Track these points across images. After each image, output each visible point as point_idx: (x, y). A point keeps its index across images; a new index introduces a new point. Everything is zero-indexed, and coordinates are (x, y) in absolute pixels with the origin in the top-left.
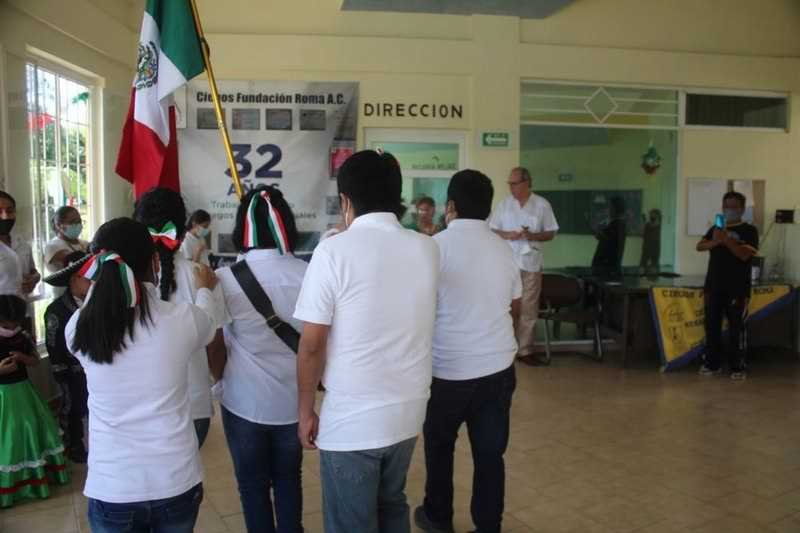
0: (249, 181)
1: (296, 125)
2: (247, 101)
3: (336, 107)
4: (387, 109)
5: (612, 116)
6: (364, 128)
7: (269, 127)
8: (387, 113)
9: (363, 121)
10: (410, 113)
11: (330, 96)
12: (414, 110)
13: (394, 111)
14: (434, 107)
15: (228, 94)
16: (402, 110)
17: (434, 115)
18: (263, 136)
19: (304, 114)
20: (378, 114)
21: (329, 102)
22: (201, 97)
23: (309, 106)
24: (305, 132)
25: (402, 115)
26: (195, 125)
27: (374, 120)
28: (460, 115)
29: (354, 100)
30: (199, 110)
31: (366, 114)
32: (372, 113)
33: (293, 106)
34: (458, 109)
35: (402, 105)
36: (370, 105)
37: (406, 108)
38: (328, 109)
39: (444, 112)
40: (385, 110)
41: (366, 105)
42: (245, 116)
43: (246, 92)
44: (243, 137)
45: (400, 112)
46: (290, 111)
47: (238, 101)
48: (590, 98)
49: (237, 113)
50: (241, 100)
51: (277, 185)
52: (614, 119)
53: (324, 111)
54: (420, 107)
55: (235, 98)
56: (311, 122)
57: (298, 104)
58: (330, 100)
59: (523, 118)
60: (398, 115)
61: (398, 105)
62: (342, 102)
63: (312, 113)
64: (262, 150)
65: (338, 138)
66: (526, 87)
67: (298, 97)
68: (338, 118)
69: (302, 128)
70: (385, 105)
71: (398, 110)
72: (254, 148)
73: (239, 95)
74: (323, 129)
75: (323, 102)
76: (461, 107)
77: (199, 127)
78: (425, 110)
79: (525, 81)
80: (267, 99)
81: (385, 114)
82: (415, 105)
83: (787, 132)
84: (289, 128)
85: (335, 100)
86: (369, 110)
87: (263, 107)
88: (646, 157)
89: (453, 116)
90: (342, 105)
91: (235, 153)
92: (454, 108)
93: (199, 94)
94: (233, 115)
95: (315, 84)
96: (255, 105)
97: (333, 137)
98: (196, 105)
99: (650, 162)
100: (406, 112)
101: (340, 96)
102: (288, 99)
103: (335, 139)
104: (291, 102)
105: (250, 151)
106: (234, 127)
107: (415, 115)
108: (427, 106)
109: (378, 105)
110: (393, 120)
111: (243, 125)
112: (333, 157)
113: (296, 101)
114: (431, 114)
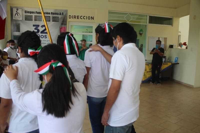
0: (39, 34)
1: (51, 20)
2: (38, 14)
3: (62, 16)
4: (75, 17)
5: (131, 20)
6: (69, 22)
8: (75, 18)
9: (69, 20)
10: (81, 18)
11: (60, 13)
13: (76, 18)
14: (87, 17)
15: (33, 11)
16: (79, 17)
17: (87, 19)
18: (43, 23)
19: (53, 18)
20: (72, 18)
21: (60, 15)
22: (26, 12)
23: (54, 16)
24: (54, 22)
25: (79, 19)
27: (71, 20)
28: (93, 19)
29: (66, 14)
30: (25, 15)
31: (69, 18)
33: (51, 15)
34: (93, 18)
36: (70, 16)
37: (80, 17)
38: (59, 16)
39: (89, 18)
40: (74, 17)
41: (69, 16)
42: (37, 17)
43: (38, 11)
44: (37, 23)
45: (78, 18)
46: (50, 16)
47: (36, 13)
48: (126, 16)
49: (35, 16)
50: (37, 13)
51: (46, 36)
52: (131, 21)
56: (55, 20)
57: (52, 15)
58: (60, 14)
59: (109, 20)
60: (77, 18)
61: (77, 16)
63: (56, 17)
64: (42, 26)
65: (62, 24)
66: (110, 12)
67: (52, 13)
68: (62, 19)
70: (74, 16)
71: (77, 17)
72: (40, 26)
73: (36, 12)
74: (58, 22)
75: (58, 15)
76: (93, 17)
77: (25, 20)
78: (84, 18)
79: (109, 11)
81: (74, 18)
82: (82, 16)
83: (172, 26)
84: (49, 21)
85: (61, 14)
86: (70, 17)
88: (140, 31)
89: (91, 19)
91: (35, 27)
92: (92, 17)
93: (25, 11)
95: (56, 10)
97: (61, 23)
98: (25, 14)
99: (141, 32)
100: (80, 18)
101: (63, 13)
102: (49, 13)
103: (61, 24)
104: (50, 14)
105: (39, 26)
106: (35, 20)
107: (82, 19)
108: (85, 16)
109: (72, 16)
110: (76, 20)
111: (37, 20)
112: (61, 29)
113: (51, 14)
114: (86, 19)
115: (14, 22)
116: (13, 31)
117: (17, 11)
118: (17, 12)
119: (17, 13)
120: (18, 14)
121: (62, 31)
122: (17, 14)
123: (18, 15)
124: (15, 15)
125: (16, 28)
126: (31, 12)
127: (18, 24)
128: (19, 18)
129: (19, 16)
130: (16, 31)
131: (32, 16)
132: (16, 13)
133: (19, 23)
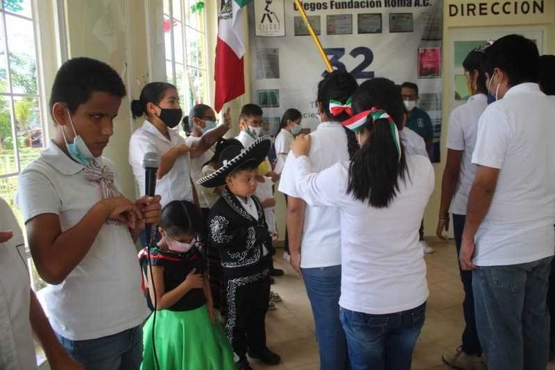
1: (386, 28)
2: (339, 8)
3: (422, 9)
4: (471, 9)
6: (450, 28)
7: (360, 32)
8: (471, 12)
9: (448, 22)
10: (492, 11)
12: (496, 9)
13: (477, 11)
14: (516, 3)
15: (322, 2)
16: (485, 9)
17: (516, 13)
18: (355, 40)
19: (393, 17)
20: (463, 14)
21: (415, 5)
23: (398, 10)
24: (395, 34)
25: (486, 14)
26: (293, 33)
27: (458, 20)
28: (542, 10)
29: (440, 2)
30: (295, 18)
31: (451, 15)
32: (457, 12)
33: (382, 10)
34: (540, 5)
35: (485, 4)
36: (454, 6)
37: (489, 7)
38: (414, 11)
39: (525, 9)
40: (469, 10)
41: (451, 6)
42: (337, 22)
44: (336, 41)
45: (483, 11)
46: (380, 15)
47: (332, 8)
49: (331, 19)
50: (334, 7)
53: (412, 14)
54: (501, 6)
55: (329, 5)
56: (399, 24)
57: (388, 8)
58: (417, 3)
60: (481, 14)
61: (481, 5)
62: (428, 4)
63: (401, 15)
64: (355, 53)
65: (426, 39)
67: (387, 1)
68: (425, 19)
69: (391, 32)
70: (468, 5)
71: (481, 9)
72: (348, 51)
73: (332, 2)
74: (412, 31)
75: (411, 6)
76: (542, 2)
77: (296, 35)
78: (507, 8)
80: (358, 5)
81: (468, 14)
82: (497, 4)
84: (380, 31)
85: (422, 2)
86: (454, 11)
87: (355, 12)
89: (534, 12)
90: (429, 7)
91: (330, 57)
92: (535, 4)
94: (328, 21)
96: (347, 11)
97: (420, 37)
98: (293, 14)
100: (489, 11)
102: (378, 4)
103: (423, 39)
104: (380, 6)
105: (343, 54)
106: (329, 33)
107: (497, 13)
108: (509, 3)
109: (462, 5)
110: (477, 19)
111: (337, 30)
112: (421, 56)
113: (386, 6)
114: (513, 11)
115: (260, 46)
116: (258, 78)
117: (267, 7)
118: (266, 9)
119: (266, 12)
120: (271, 16)
121: (424, 66)
122: (266, 17)
123: (271, 21)
124: (262, 22)
125: (265, 64)
126: (314, 4)
127: (272, 53)
128: (273, 30)
129: (273, 23)
130: (268, 76)
131: (319, 17)
132: (265, 15)
133: (275, 47)
